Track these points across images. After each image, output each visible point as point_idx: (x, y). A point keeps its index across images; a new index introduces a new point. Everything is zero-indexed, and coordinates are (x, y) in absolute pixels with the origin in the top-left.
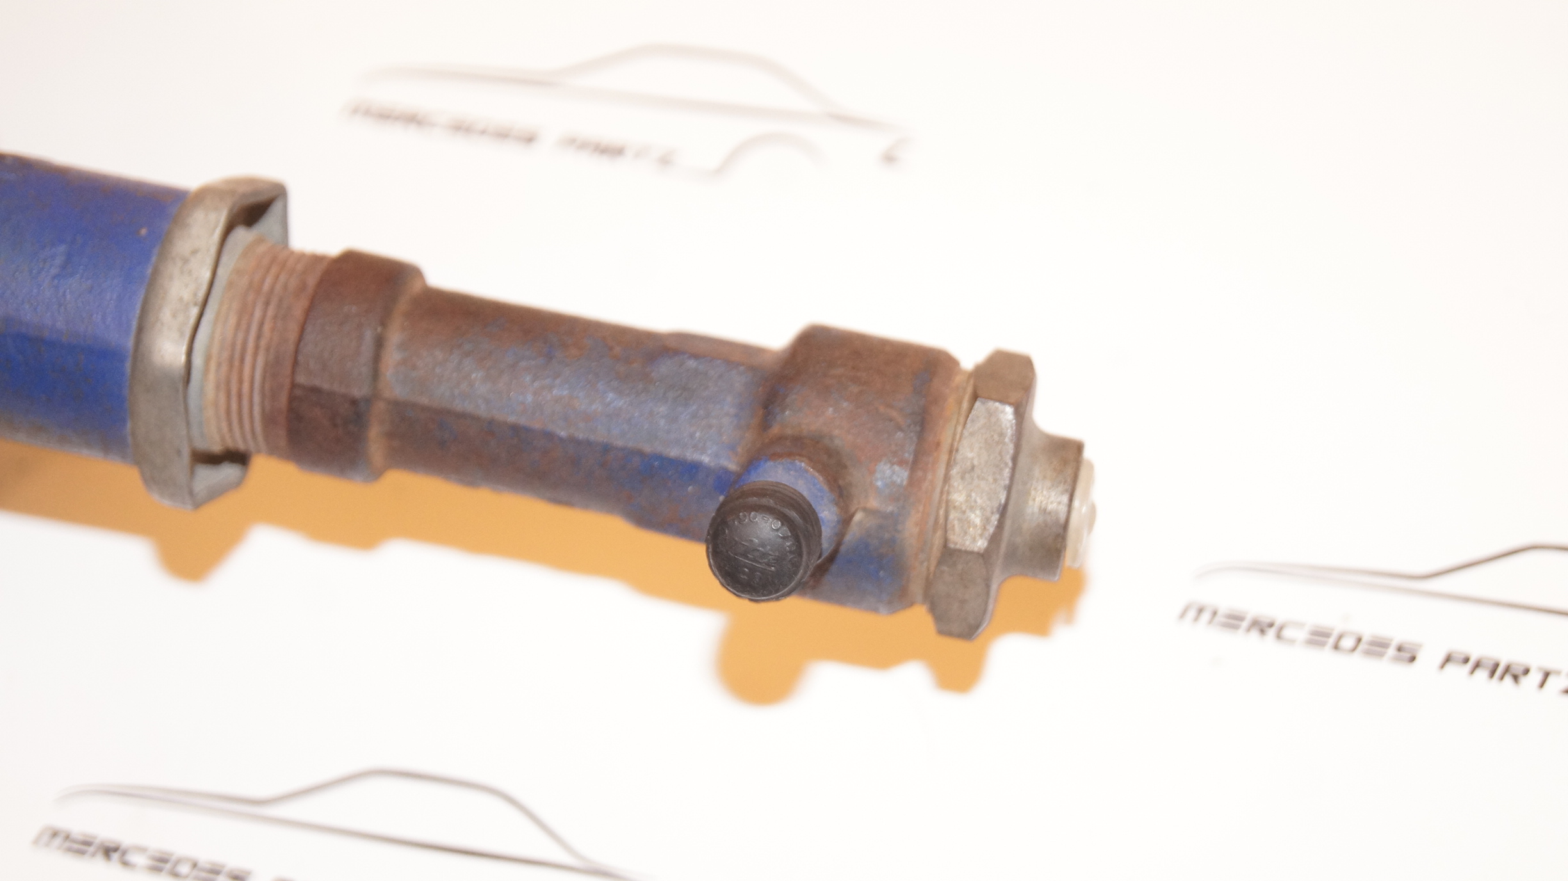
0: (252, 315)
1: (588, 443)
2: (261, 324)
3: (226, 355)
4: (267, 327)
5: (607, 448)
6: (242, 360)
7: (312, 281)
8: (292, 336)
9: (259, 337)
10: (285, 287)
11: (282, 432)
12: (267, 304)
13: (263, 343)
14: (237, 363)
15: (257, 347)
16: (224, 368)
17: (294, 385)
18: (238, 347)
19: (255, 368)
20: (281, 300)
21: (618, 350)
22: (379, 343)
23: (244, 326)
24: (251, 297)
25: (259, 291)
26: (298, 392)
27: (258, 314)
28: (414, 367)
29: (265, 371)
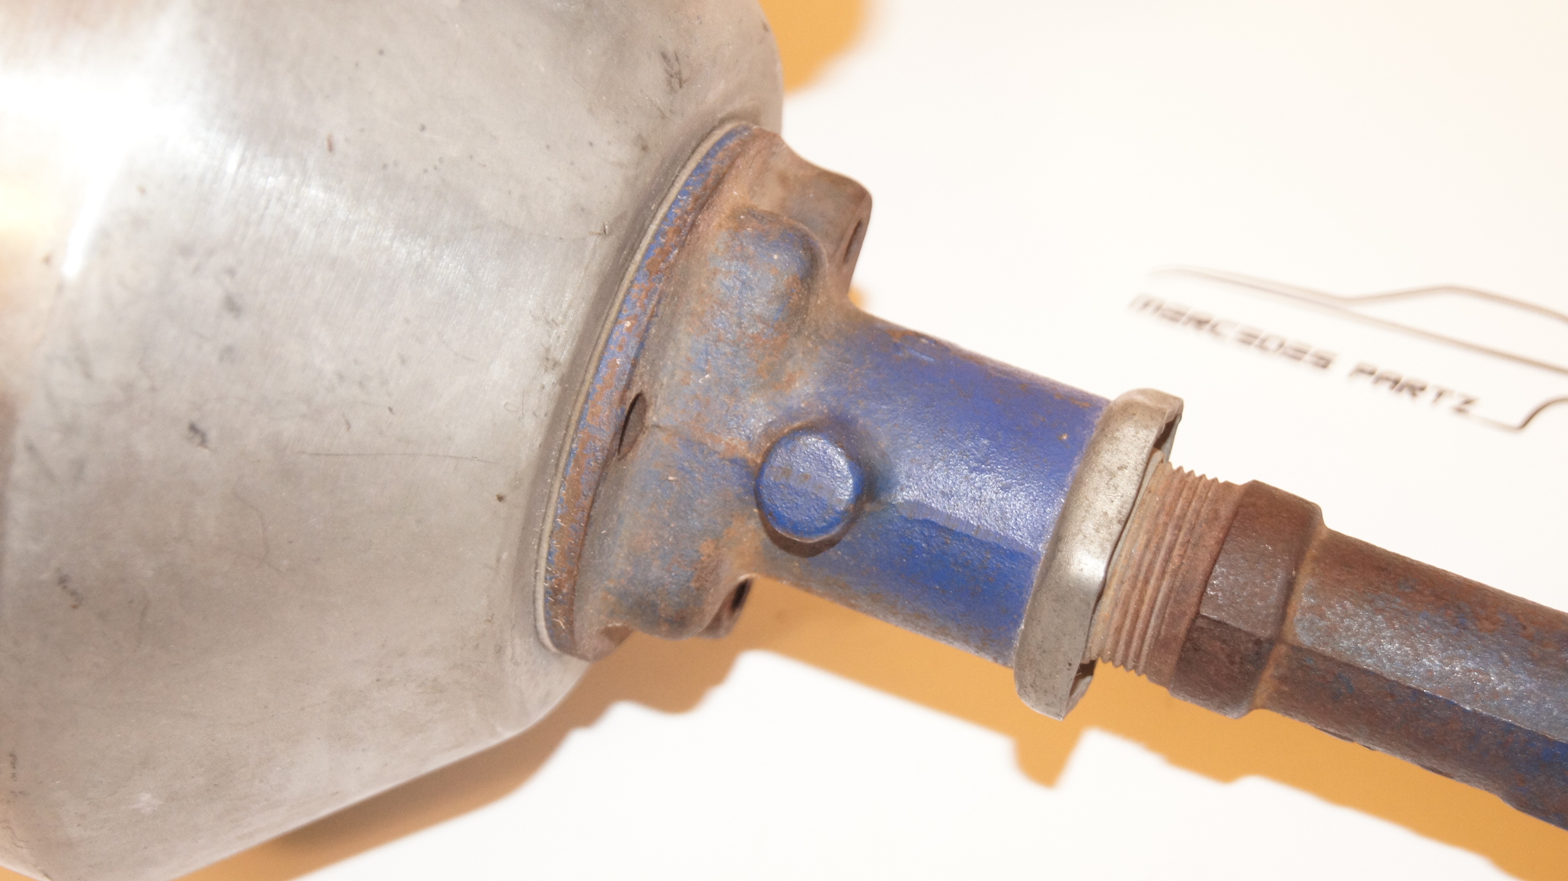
0: (1162, 538)
1: (1491, 720)
2: (1170, 550)
3: (1130, 573)
4: (1176, 552)
5: (1509, 729)
6: (1146, 581)
7: (1225, 511)
8: (1203, 567)
9: (1167, 561)
10: (1198, 513)
11: (1172, 660)
12: (1179, 528)
13: (1171, 567)
14: (1139, 585)
15: (1163, 573)
16: (1126, 587)
17: (1198, 614)
18: (1144, 569)
19: (1159, 589)
20: (1192, 529)
21: (1531, 630)
22: (1290, 587)
23: (1153, 545)
24: (1163, 518)
25: (1170, 515)
26: (1200, 623)
27: (1168, 538)
28: (1322, 616)
29: (1167, 597)
